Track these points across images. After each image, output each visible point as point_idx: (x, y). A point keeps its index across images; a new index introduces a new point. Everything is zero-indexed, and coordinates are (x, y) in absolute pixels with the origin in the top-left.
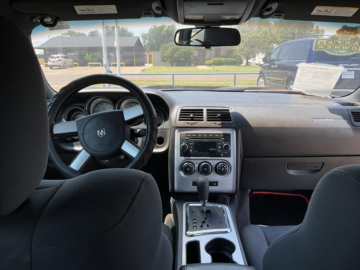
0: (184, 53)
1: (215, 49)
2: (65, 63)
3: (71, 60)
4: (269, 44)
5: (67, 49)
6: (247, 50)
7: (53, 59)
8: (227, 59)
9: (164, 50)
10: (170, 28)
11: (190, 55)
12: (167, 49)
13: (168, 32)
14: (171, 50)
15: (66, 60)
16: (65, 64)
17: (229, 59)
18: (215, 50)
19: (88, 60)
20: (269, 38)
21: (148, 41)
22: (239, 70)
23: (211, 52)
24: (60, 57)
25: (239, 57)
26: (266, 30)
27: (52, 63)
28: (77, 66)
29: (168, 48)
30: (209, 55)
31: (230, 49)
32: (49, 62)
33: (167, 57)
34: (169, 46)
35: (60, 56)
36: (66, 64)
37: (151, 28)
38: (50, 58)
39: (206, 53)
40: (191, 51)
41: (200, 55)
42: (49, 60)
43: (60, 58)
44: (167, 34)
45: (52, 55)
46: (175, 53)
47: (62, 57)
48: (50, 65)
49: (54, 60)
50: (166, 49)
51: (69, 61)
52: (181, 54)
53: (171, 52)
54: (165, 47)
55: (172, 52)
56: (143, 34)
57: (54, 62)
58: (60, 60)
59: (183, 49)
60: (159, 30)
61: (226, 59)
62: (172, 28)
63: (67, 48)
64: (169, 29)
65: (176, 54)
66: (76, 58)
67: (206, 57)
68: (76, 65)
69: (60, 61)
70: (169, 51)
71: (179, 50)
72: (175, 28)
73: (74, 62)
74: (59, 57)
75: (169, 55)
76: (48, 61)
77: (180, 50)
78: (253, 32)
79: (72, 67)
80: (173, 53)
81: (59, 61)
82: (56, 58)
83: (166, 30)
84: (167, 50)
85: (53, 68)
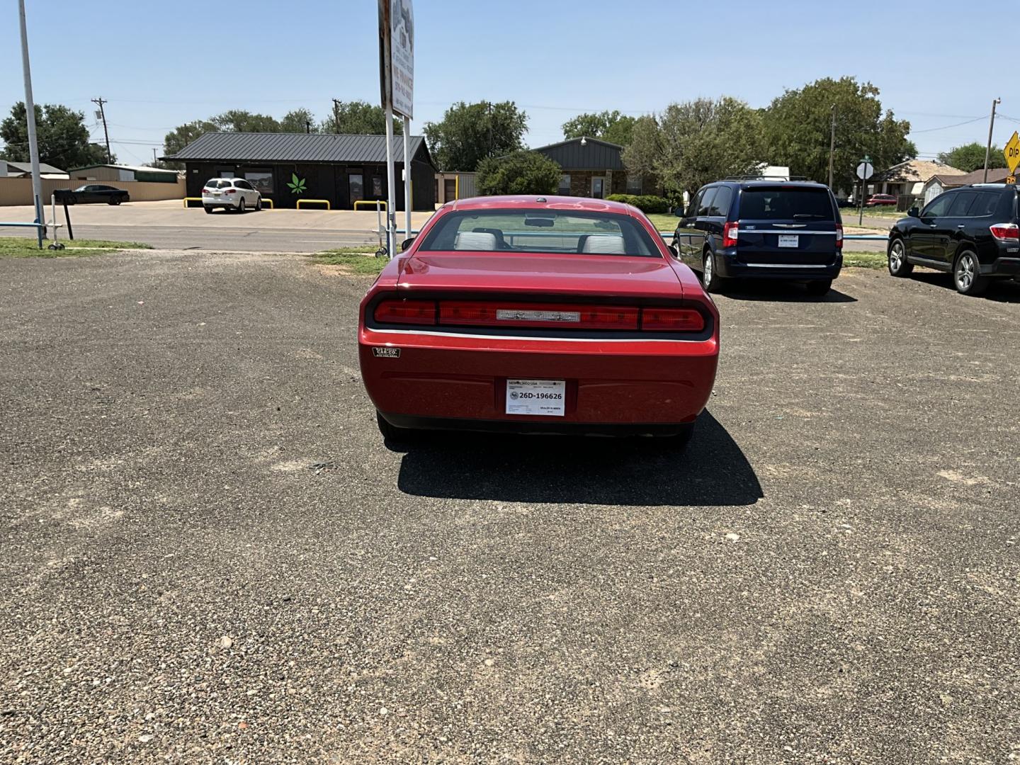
0: (537, 181)
1: (613, 172)
2: (243, 199)
3: (256, 191)
4: (744, 163)
5: (244, 163)
6: (690, 178)
7: (217, 189)
8: (642, 197)
9: (485, 172)
10: (502, 111)
11: (551, 187)
12: (495, 170)
13: (496, 122)
14: (503, 174)
15: (245, 193)
16: (242, 202)
17: (648, 197)
18: (613, 175)
19: (296, 192)
20: (744, 149)
21: (442, 144)
22: (668, 225)
23: (603, 178)
24: (233, 184)
25: (674, 194)
26: (740, 128)
27: (212, 199)
28: (269, 207)
29: (496, 167)
30: (599, 185)
31: (648, 175)
32: (205, 196)
33: (493, 189)
34: (500, 163)
35: (232, 181)
36: (246, 203)
37: (452, 109)
38: (208, 186)
39: (590, 181)
40: (553, 178)
41: (576, 185)
42: (205, 191)
43: (233, 187)
44: (493, 127)
45: (213, 180)
46: (514, 180)
47: (236, 184)
48: (207, 204)
49: (217, 191)
50: (492, 170)
51: (251, 193)
52: (529, 184)
53: (504, 179)
54: (489, 166)
55: (507, 179)
56: (431, 125)
57: (218, 195)
58: (233, 191)
59: (533, 171)
60: (472, 116)
61: (639, 197)
62: (508, 110)
63: (246, 160)
64: (499, 112)
65: (515, 183)
66: (266, 186)
67: (590, 191)
68: (267, 205)
69: (233, 194)
70: (499, 176)
71: (524, 173)
72: (514, 111)
73: (263, 198)
74: (229, 185)
75: (498, 184)
76: (203, 194)
77: (527, 174)
78: (706, 133)
79: (258, 209)
80: (509, 179)
81: (229, 194)
82: (221, 186)
83: (491, 116)
84: (494, 173)
85: (214, 210)
